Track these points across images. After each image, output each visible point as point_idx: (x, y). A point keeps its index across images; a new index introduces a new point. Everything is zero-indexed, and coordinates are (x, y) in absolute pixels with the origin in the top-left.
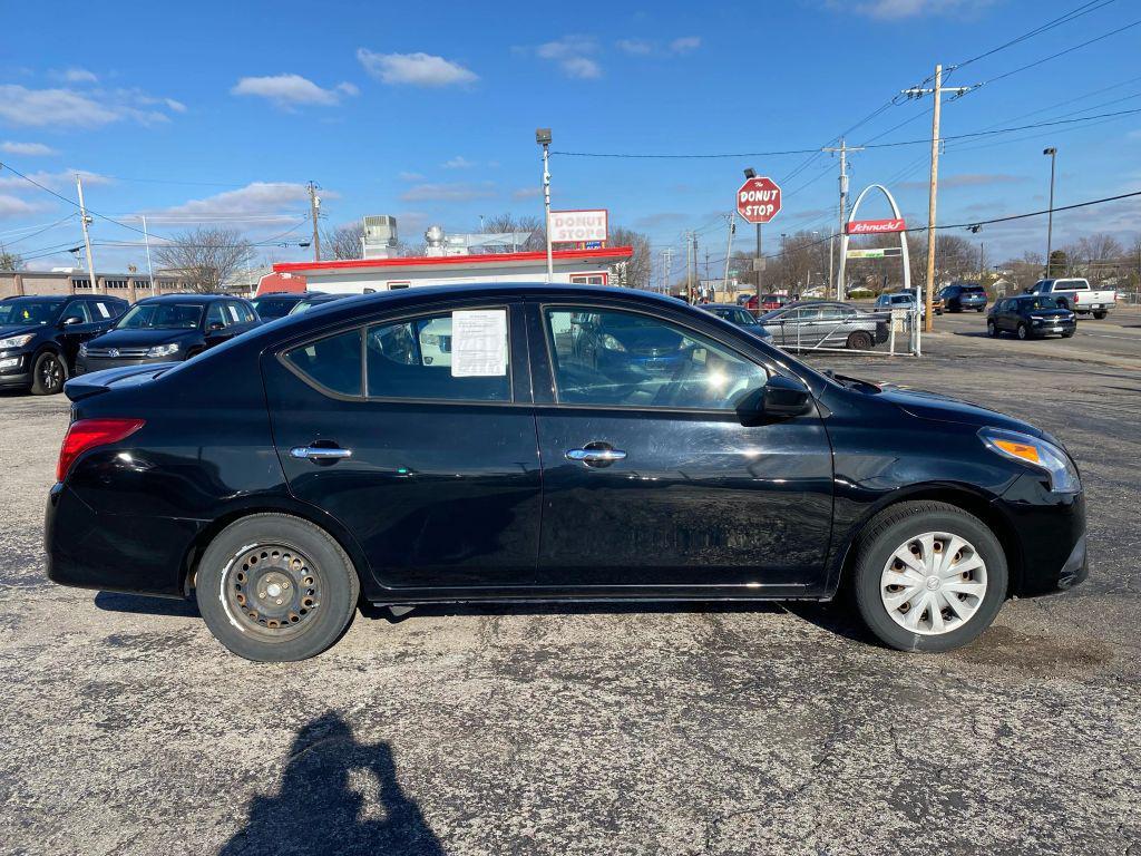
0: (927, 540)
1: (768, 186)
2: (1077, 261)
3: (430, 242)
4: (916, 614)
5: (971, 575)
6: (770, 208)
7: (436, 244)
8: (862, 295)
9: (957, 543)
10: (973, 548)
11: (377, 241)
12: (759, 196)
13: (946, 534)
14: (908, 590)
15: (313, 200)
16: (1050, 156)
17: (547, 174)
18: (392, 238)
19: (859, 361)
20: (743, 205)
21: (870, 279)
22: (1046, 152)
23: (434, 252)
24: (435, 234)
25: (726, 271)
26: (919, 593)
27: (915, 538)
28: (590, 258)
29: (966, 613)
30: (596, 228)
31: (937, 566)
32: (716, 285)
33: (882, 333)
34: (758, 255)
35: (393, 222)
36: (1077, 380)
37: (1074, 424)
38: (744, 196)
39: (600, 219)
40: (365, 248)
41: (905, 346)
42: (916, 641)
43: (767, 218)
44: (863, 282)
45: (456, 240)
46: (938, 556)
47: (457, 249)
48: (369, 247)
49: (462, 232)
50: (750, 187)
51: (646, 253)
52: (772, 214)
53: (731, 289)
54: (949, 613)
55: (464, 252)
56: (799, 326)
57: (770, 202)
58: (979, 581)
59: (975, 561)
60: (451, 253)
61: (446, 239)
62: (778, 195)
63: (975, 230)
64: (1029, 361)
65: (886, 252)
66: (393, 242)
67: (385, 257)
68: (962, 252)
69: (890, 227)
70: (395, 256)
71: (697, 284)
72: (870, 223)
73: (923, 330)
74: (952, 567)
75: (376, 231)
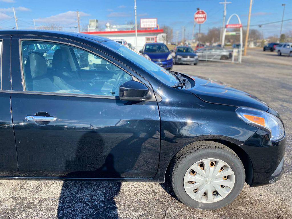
0: (207, 162)
1: (203, 13)
2: (288, 37)
3: (107, 27)
4: (200, 193)
5: (228, 177)
6: (203, 19)
7: (108, 27)
8: (229, 45)
9: (221, 163)
10: (229, 166)
11: (93, 27)
12: (201, 16)
13: (216, 160)
14: (196, 184)
15: (78, 15)
16: (283, 6)
17: (135, 6)
18: (97, 26)
19: (223, 64)
20: (196, 18)
21: (232, 41)
22: (282, 5)
23: (108, 30)
24: (108, 25)
25: (193, 37)
26: (202, 185)
27: (201, 161)
28: (151, 32)
29: (224, 194)
30: (154, 23)
31: (211, 174)
32: (190, 42)
33: (231, 56)
34: (200, 33)
35: (97, 21)
36: (285, 71)
37: (283, 87)
38: (196, 16)
39: (155, 21)
40: (89, 29)
41: (236, 60)
42: (200, 205)
43: (202, 22)
44: (229, 41)
45: (114, 26)
46: (212, 169)
47: (114, 29)
48: (90, 28)
49: (116, 24)
50: (198, 13)
51: (171, 32)
52: (204, 21)
53: (193, 43)
54: (216, 193)
55: (116, 30)
56: (207, 53)
57: (203, 17)
58: (231, 180)
59: (230, 172)
60: (113, 30)
61: (111, 26)
62: (206, 16)
63: (260, 26)
64: (272, 65)
65: (237, 33)
66: (97, 27)
67: (95, 31)
68: (257, 34)
69: (238, 26)
70: (98, 31)
71: (185, 41)
72: (232, 25)
73: (243, 55)
74: (219, 174)
75: (93, 24)
